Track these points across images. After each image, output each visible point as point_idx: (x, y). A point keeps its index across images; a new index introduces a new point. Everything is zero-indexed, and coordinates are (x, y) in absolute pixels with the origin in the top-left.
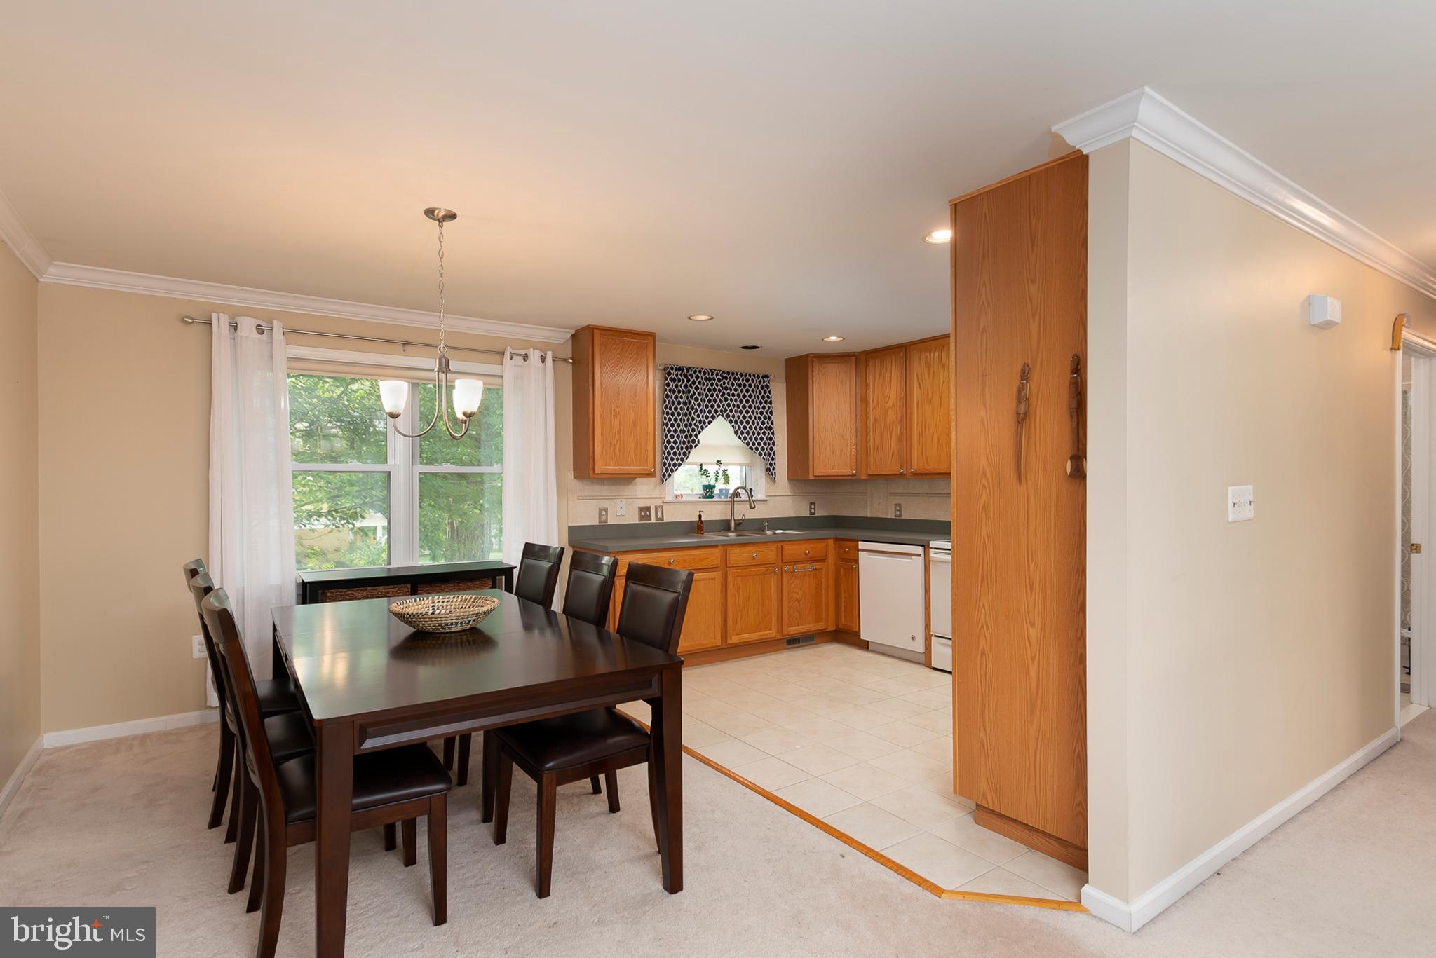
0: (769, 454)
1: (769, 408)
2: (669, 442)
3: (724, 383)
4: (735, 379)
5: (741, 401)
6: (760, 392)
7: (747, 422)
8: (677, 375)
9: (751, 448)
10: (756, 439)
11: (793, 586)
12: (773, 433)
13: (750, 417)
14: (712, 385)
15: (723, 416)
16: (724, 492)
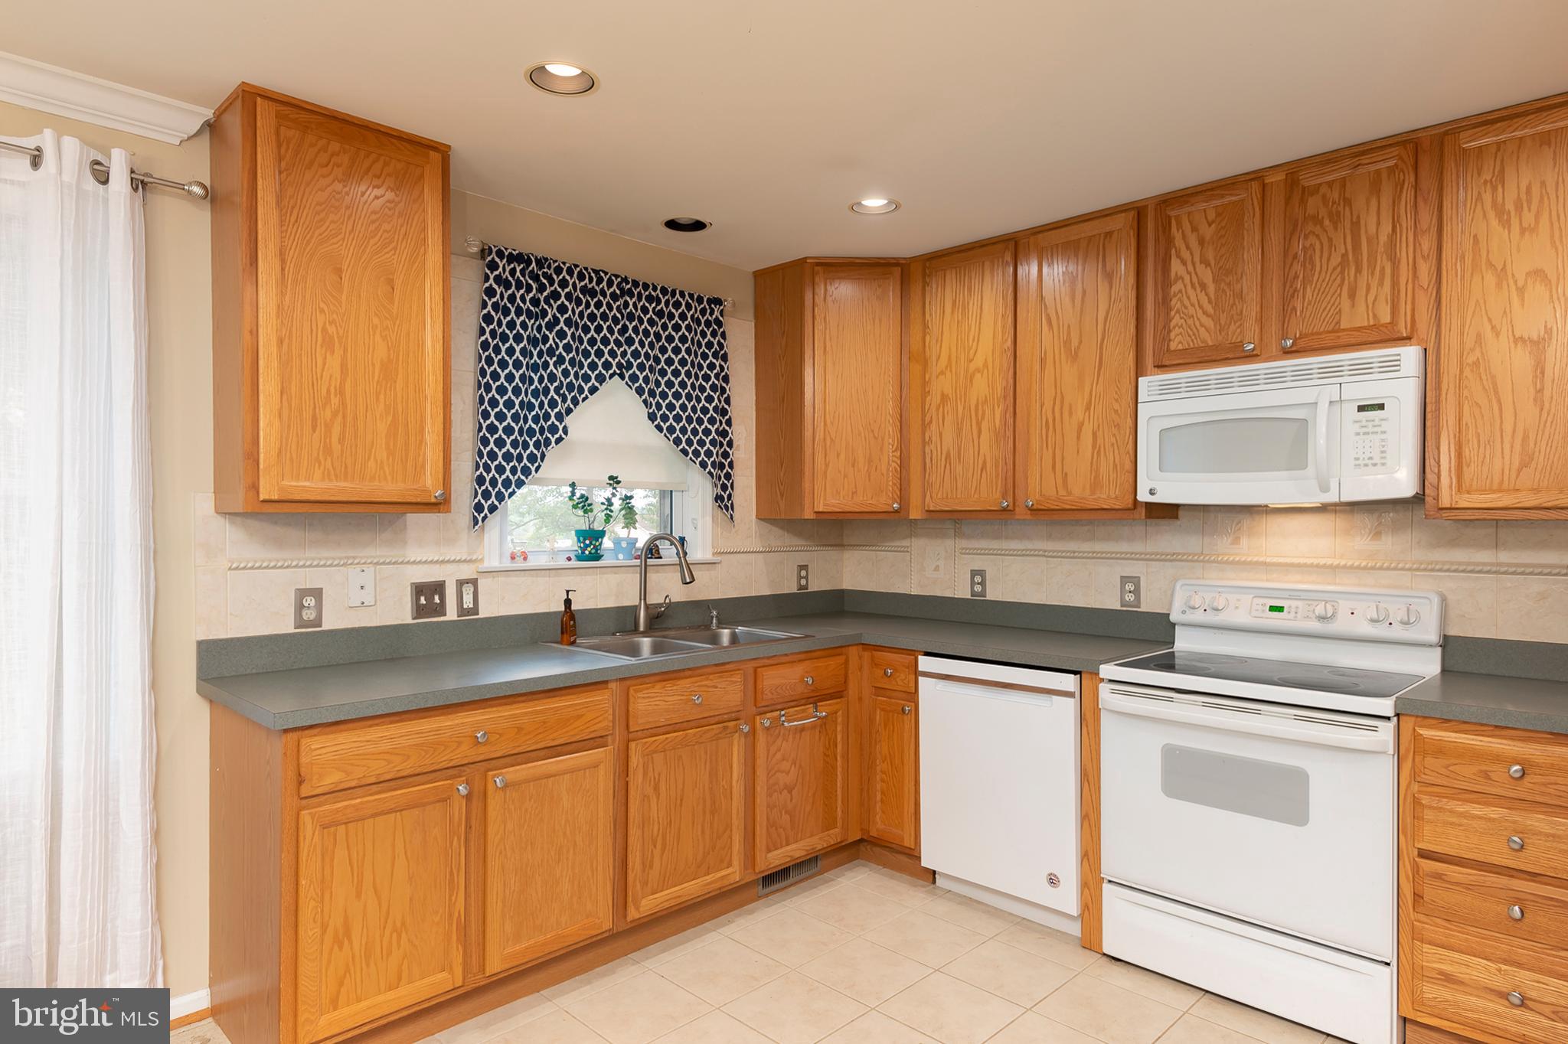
0: (722, 466)
1: (722, 368)
2: (492, 429)
3: (626, 305)
4: (650, 299)
5: (663, 350)
6: (703, 334)
7: (677, 395)
8: (513, 272)
9: (685, 452)
10: (695, 432)
11: (779, 756)
12: (729, 423)
13: (683, 385)
14: (598, 305)
15: (622, 377)
16: (624, 545)
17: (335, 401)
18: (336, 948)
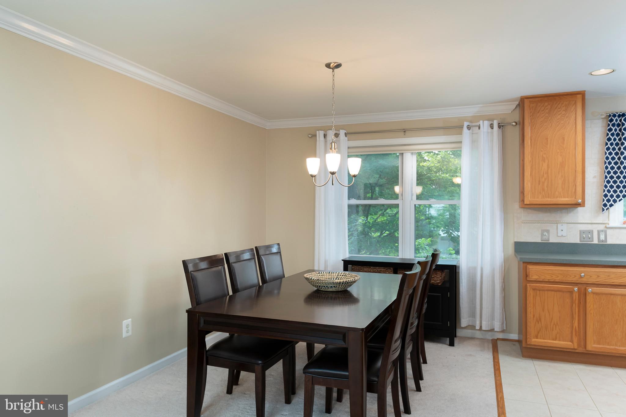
2: (612, 177)
17: (545, 176)
18: (537, 323)
